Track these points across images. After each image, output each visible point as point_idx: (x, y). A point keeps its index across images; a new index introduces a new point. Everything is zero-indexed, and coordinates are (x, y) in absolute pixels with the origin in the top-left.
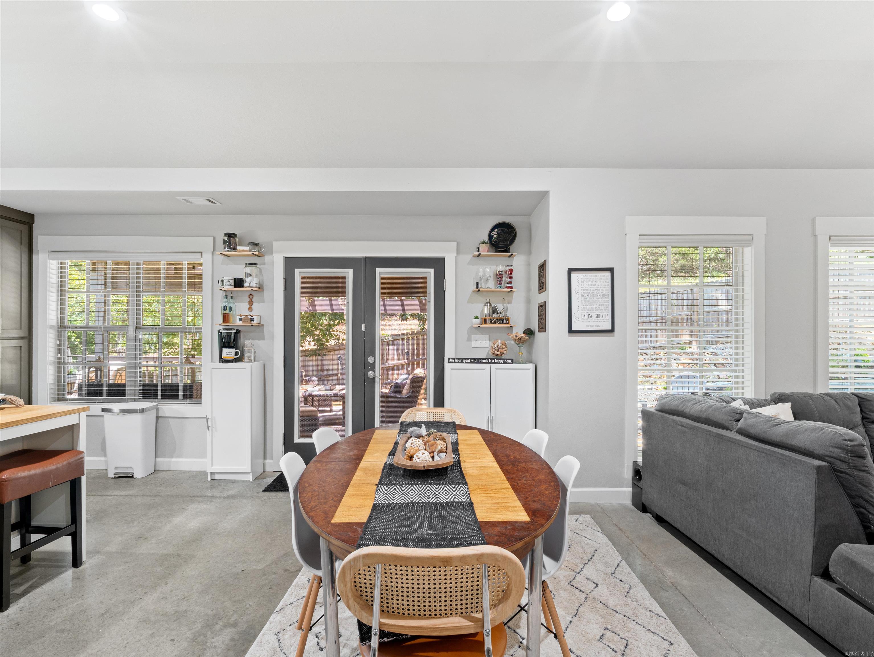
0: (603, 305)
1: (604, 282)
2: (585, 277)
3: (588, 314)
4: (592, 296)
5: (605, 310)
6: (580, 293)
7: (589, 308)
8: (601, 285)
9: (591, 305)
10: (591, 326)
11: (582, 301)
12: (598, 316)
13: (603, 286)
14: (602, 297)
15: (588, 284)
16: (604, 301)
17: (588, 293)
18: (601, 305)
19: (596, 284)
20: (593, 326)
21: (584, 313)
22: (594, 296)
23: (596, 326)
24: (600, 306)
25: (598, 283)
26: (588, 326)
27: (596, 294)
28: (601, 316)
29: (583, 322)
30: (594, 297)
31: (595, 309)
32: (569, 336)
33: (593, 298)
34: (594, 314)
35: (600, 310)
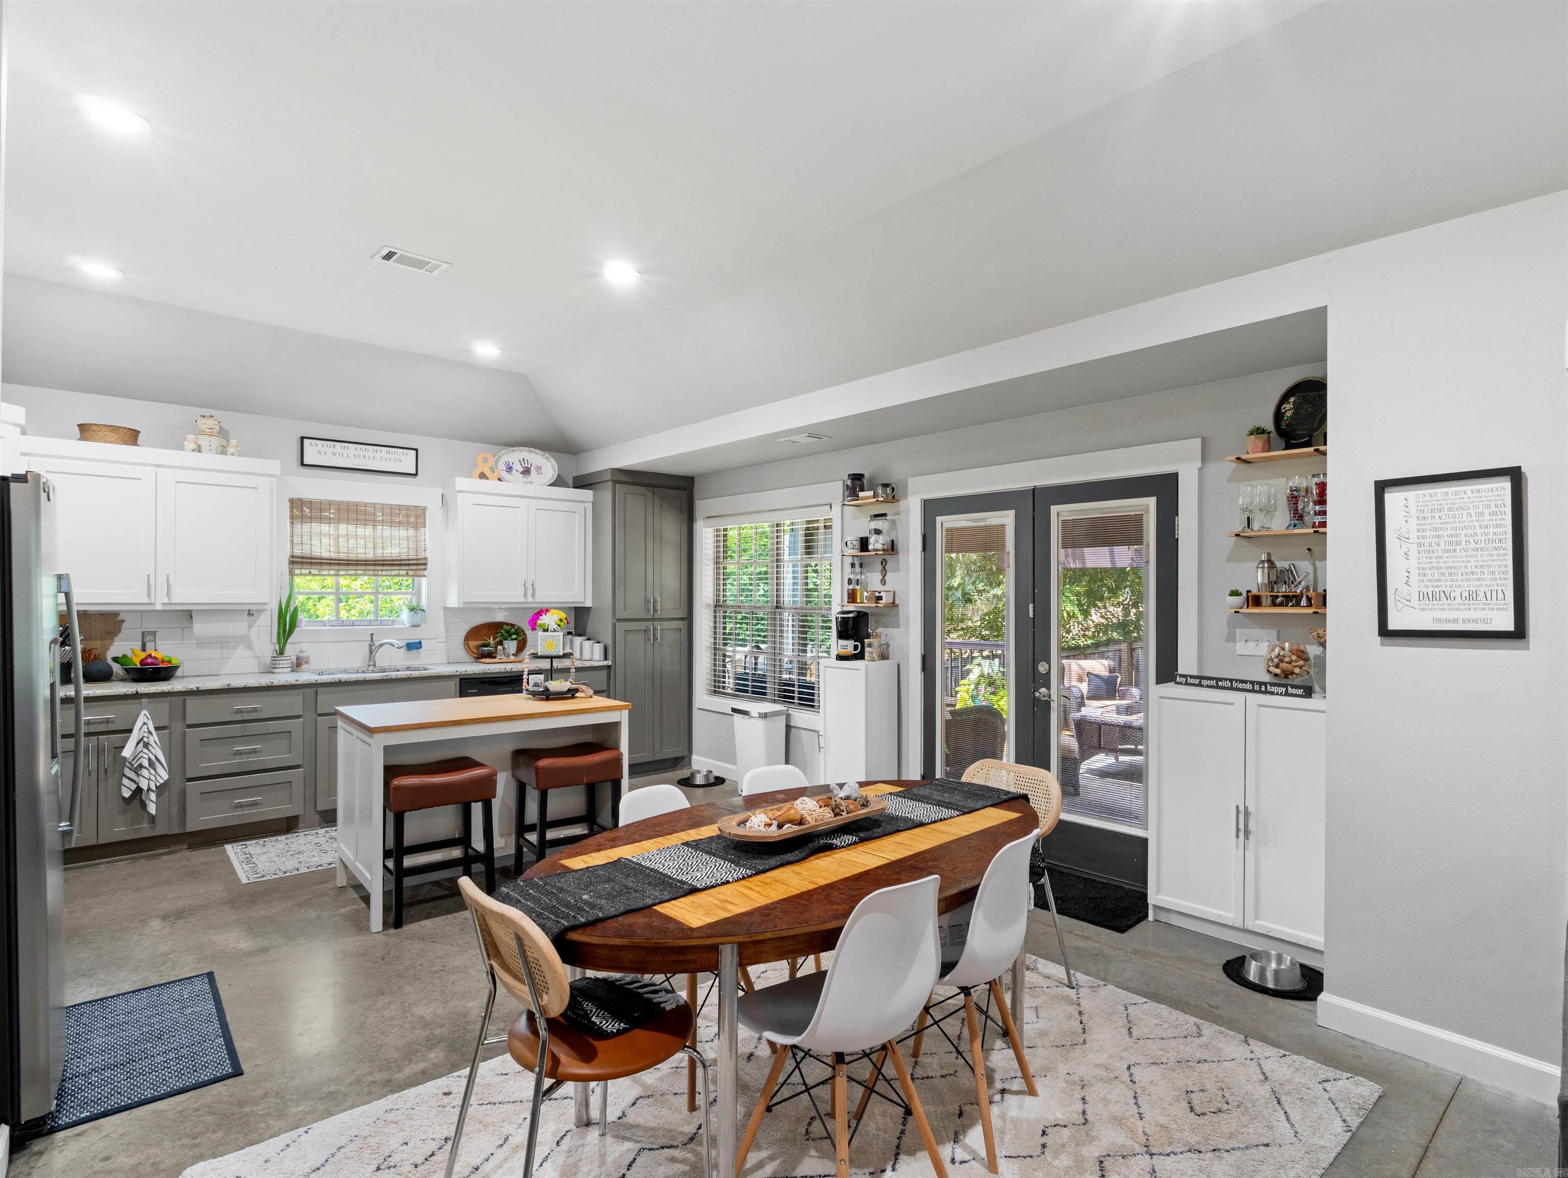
0: (1489, 566)
1: (1489, 507)
2: (1428, 498)
3: (1437, 590)
4: (1451, 543)
5: (1495, 580)
6: (1413, 539)
7: (1443, 574)
8: (1482, 514)
9: (1446, 568)
10: (1448, 621)
11: (1418, 558)
12: (1472, 596)
13: (1487, 517)
14: (1483, 545)
15: (1437, 515)
16: (1491, 555)
17: (1438, 537)
18: (1482, 567)
19: (1465, 513)
20: (1455, 621)
21: (1427, 587)
22: (1458, 543)
23: (1464, 621)
24: (1478, 570)
25: (1471, 511)
26: (1438, 621)
27: (1463, 539)
28: (1481, 595)
29: (1422, 609)
30: (1458, 548)
31: (1460, 577)
32: (1382, 645)
33: (1454, 551)
34: (1458, 591)
35: (1479, 580)
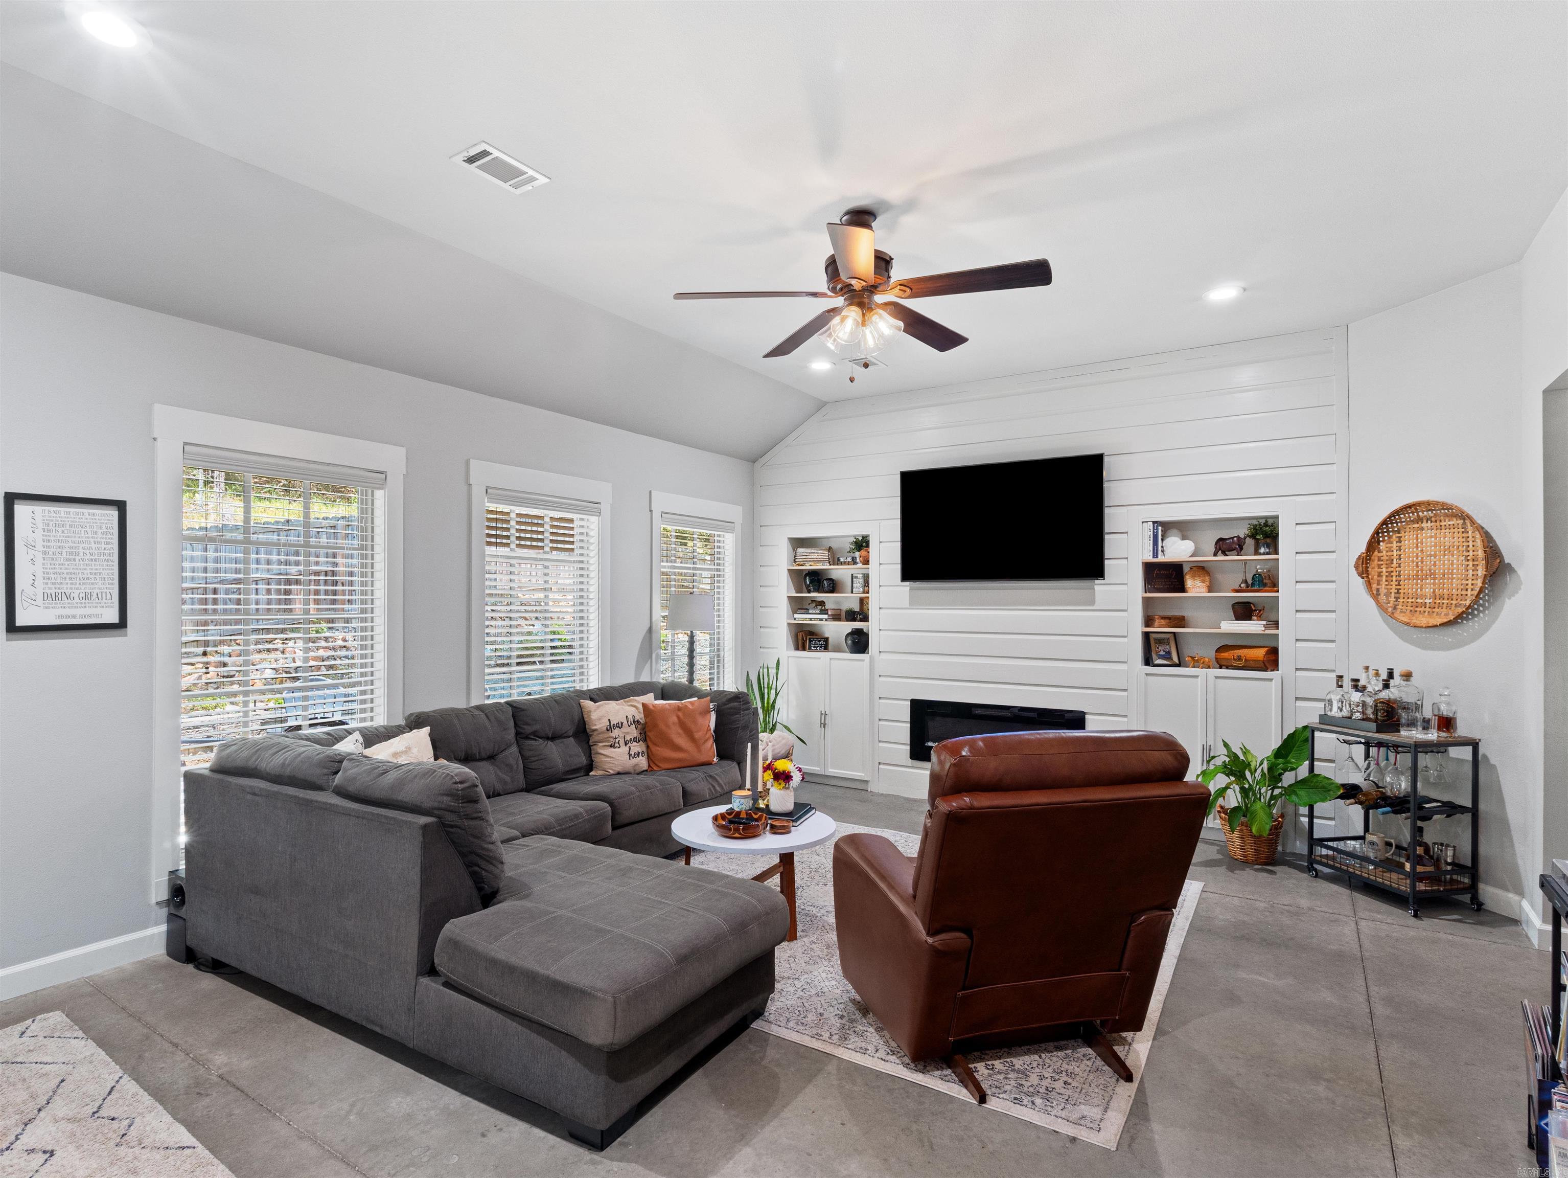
0: (100, 574)
1: (101, 528)
2: (53, 514)
3: (59, 591)
4: (71, 554)
5: (105, 584)
6: (39, 547)
7: (65, 579)
8: (96, 533)
9: (67, 573)
10: (68, 617)
11: (43, 564)
12: (88, 596)
13: (100, 535)
14: (96, 557)
15: (60, 529)
16: (102, 565)
17: (60, 547)
18: (95, 574)
19: (83, 530)
20: (74, 617)
21: (51, 588)
22: (77, 554)
23: (81, 617)
24: (92, 577)
25: (88, 529)
26: (60, 617)
27: (81, 550)
28: (95, 595)
29: (46, 608)
30: (77, 558)
31: (78, 582)
32: (8, 640)
33: (74, 560)
34: (77, 592)
35: (93, 584)
